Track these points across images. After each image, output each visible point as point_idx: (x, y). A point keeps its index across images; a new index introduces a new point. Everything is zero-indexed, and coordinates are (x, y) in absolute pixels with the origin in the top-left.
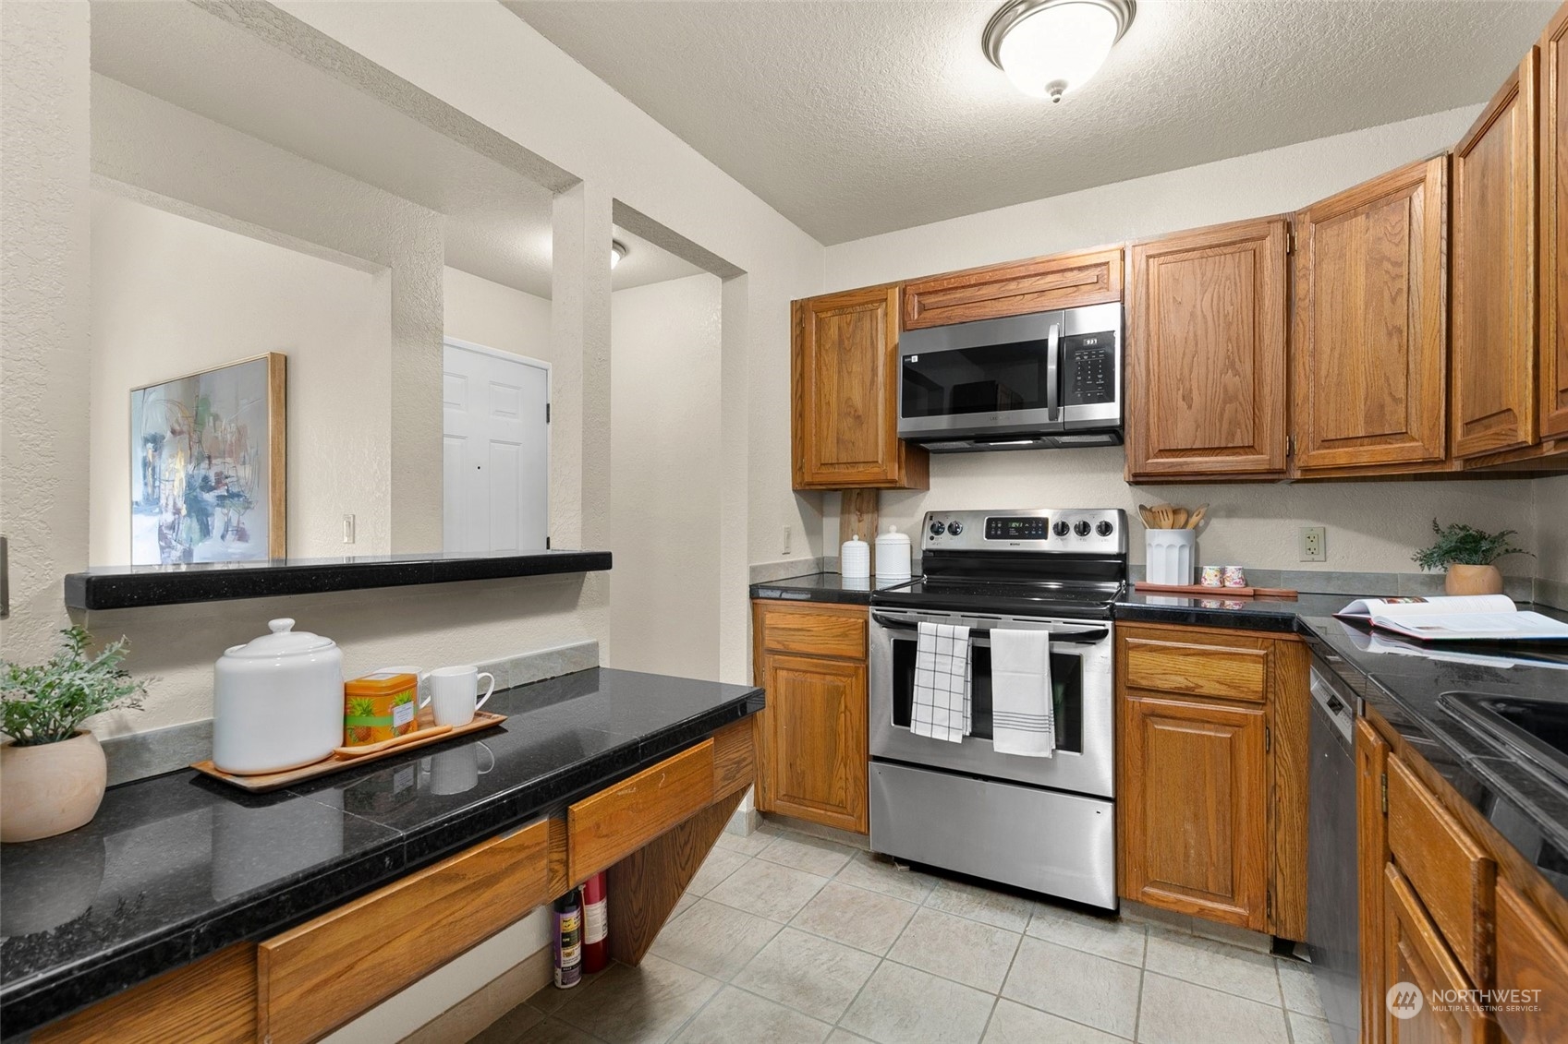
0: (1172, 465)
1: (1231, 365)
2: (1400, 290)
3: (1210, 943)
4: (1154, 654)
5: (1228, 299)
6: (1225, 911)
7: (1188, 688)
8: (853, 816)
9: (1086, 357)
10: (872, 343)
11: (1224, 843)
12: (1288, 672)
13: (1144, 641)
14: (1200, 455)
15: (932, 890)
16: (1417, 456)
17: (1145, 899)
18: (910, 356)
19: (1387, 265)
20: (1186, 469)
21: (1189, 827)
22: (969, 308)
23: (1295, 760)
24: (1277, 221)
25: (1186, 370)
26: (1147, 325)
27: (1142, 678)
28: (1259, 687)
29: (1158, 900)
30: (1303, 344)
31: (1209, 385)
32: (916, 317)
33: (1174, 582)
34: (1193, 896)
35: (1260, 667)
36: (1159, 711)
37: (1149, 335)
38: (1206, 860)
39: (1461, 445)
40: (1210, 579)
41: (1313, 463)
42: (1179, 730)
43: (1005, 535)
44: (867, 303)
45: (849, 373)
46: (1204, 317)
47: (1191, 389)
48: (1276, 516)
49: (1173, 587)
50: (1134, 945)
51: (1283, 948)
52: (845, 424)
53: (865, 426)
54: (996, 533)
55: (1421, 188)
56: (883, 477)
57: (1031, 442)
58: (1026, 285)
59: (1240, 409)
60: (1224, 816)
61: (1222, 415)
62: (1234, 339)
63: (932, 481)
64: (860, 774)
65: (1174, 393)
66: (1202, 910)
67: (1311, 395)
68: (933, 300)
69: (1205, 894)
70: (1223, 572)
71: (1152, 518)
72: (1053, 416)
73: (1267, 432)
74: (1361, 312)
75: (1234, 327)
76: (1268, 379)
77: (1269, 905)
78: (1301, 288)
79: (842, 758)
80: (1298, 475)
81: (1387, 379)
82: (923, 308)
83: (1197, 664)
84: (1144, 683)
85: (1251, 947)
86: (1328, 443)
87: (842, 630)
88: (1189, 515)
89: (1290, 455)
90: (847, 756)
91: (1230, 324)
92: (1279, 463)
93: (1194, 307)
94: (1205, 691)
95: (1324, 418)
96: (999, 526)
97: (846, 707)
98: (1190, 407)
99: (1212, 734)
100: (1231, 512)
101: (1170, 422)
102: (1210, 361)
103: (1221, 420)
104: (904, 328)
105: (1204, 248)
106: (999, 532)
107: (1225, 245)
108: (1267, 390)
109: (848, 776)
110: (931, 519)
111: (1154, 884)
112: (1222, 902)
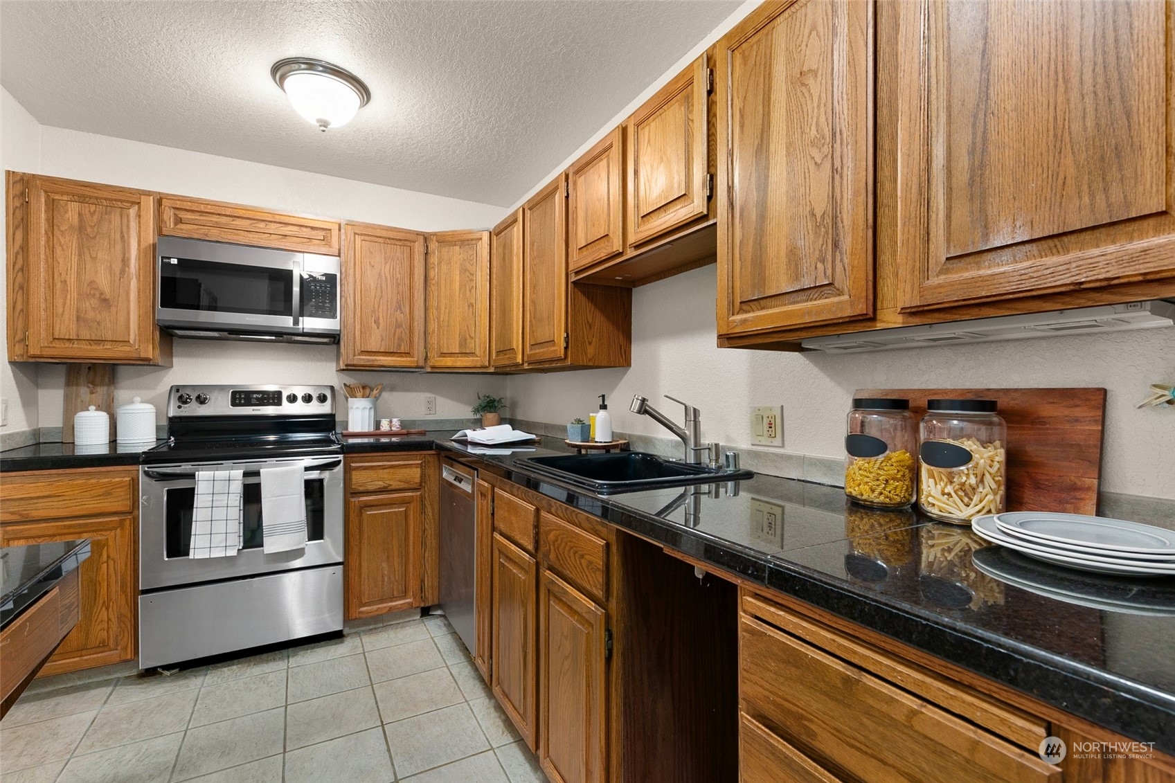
0: (368, 360)
1: (399, 307)
2: (473, 287)
3: (392, 626)
4: (367, 471)
5: (398, 270)
6: (402, 604)
7: (384, 487)
8: (116, 649)
9: (318, 288)
10: (122, 237)
11: (402, 567)
12: (431, 471)
13: (361, 464)
14: (383, 356)
15: (206, 675)
16: (479, 364)
17: (360, 615)
18: (170, 258)
19: (467, 273)
20: (376, 363)
21: (384, 565)
22: (224, 232)
23: (433, 515)
24: (420, 235)
25: (376, 306)
26: (355, 275)
27: (361, 486)
28: (418, 480)
29: (368, 613)
30: (433, 303)
31: (388, 317)
32: (172, 227)
33: (366, 430)
34: (386, 603)
35: (419, 470)
36: (369, 504)
37: (355, 281)
38: (393, 579)
39: (495, 360)
40: (385, 426)
41: (437, 364)
42: (380, 512)
43: (248, 403)
44: (116, 200)
45: (94, 259)
46: (386, 277)
47: (379, 318)
48: (413, 391)
49: (366, 433)
50: (356, 644)
51: (425, 612)
52: (88, 304)
53: (113, 310)
54: (240, 402)
55: (480, 242)
56: (135, 355)
57: (274, 338)
58: (272, 228)
59: (403, 332)
60: (402, 553)
61: (394, 334)
62: (401, 293)
63: (175, 360)
64: (126, 611)
65: (370, 318)
66: (391, 608)
67: (436, 329)
68: (190, 217)
69: (393, 599)
70: (391, 422)
71: (351, 391)
72: (296, 322)
73: (416, 347)
74: (457, 292)
75: (400, 287)
76: (417, 318)
77: (422, 592)
78: (432, 274)
79: (104, 602)
80: (429, 370)
81: (468, 327)
82: (179, 221)
83: (389, 473)
84: (361, 489)
85: (411, 619)
86: (443, 355)
87: (104, 490)
88: (372, 390)
89: (426, 359)
90: (109, 599)
91: (399, 284)
92: (421, 363)
93: (381, 270)
94: (393, 487)
95: (442, 342)
96: (242, 397)
97: (108, 557)
98: (378, 328)
99: (397, 510)
100: (393, 389)
101: (367, 335)
102: (389, 304)
103: (394, 337)
104: (160, 232)
105: (386, 238)
106: (243, 402)
107: (396, 240)
108: (416, 324)
109: (112, 617)
110: (178, 391)
111: (365, 605)
112: (400, 600)
